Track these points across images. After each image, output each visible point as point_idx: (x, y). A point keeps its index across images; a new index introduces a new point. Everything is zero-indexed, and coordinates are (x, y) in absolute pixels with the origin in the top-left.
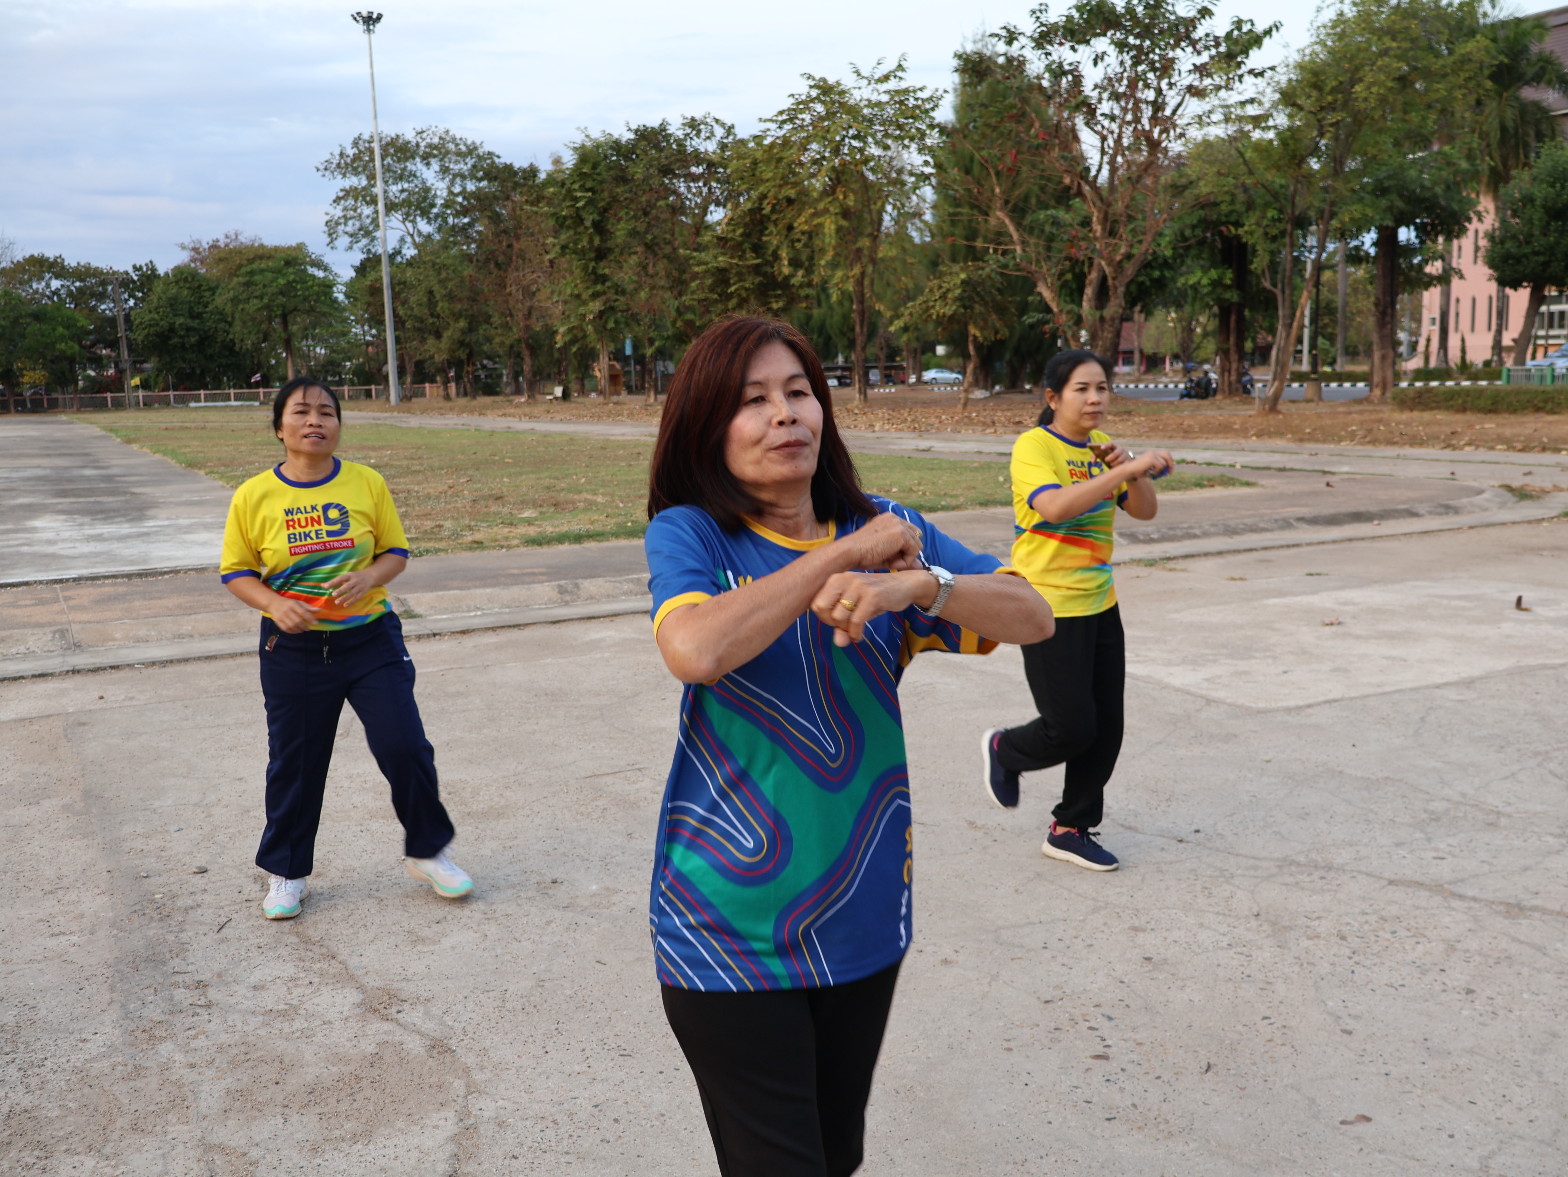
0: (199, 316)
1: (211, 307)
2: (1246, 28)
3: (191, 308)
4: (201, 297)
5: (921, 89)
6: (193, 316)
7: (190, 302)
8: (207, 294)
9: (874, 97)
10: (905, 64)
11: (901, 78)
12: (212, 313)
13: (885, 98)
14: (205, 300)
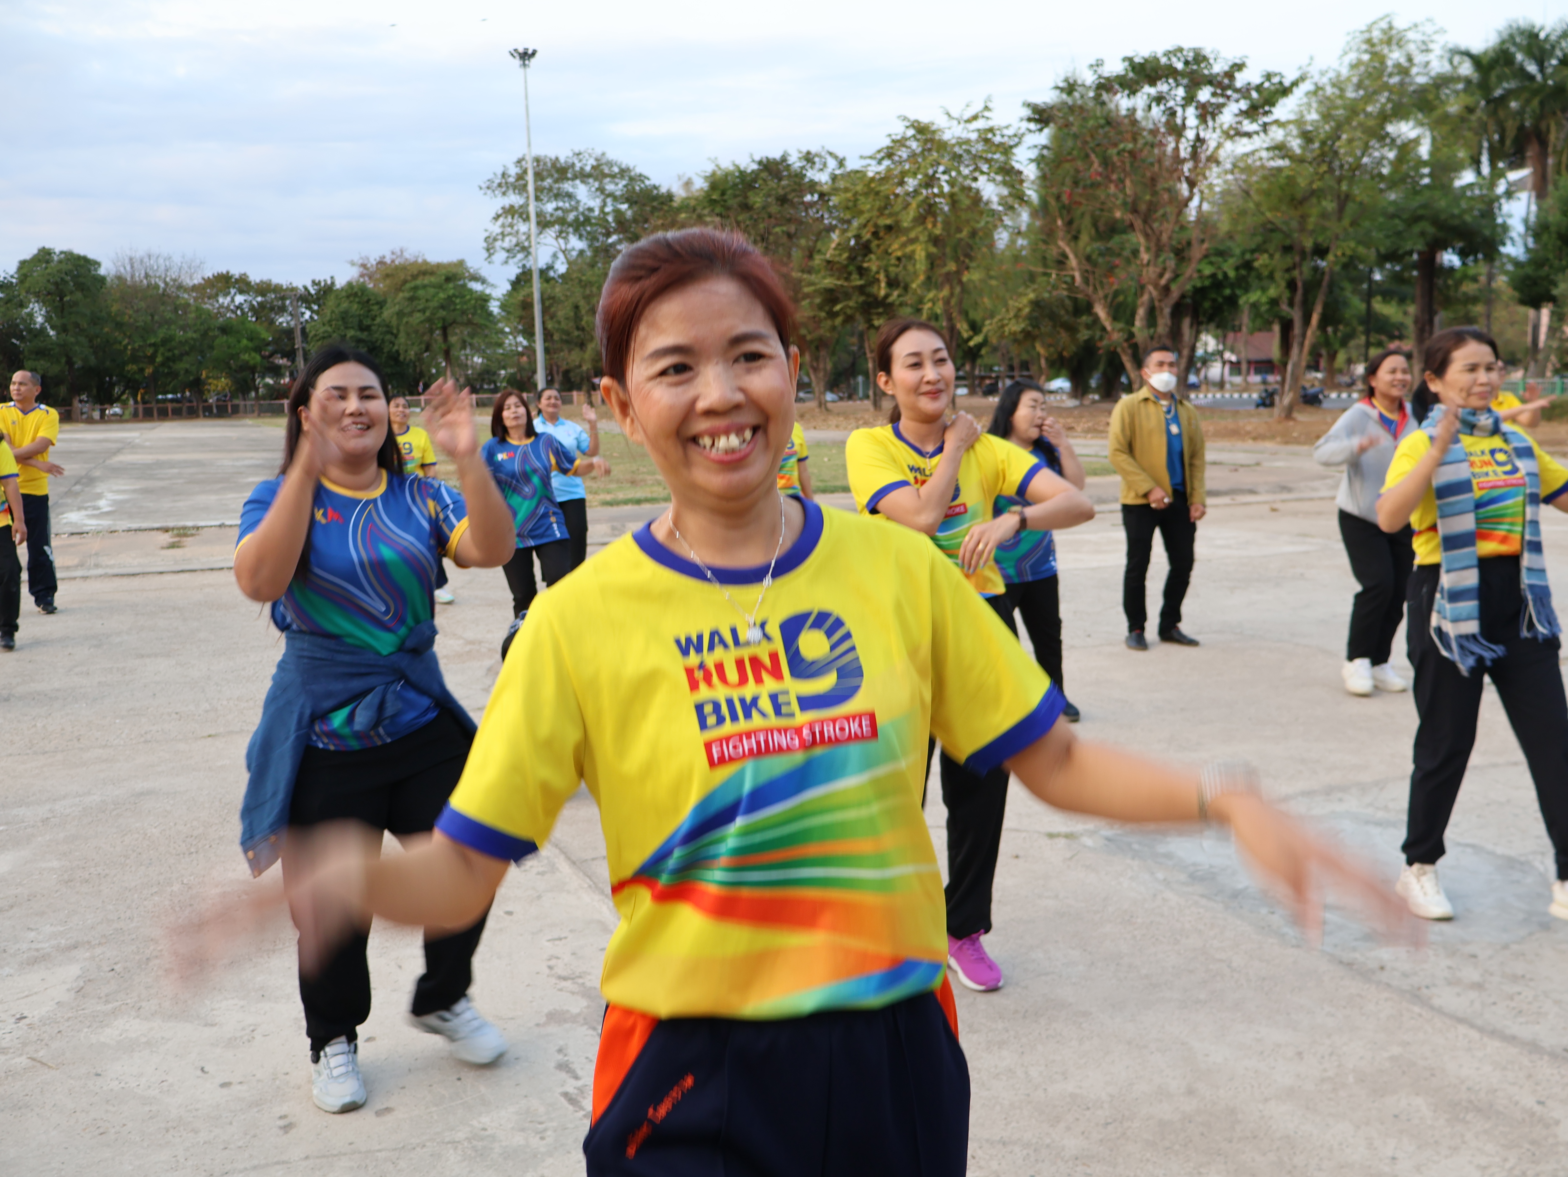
0: (367, 328)
1: (378, 320)
2: (1276, 80)
3: (361, 321)
4: (369, 311)
5: (1007, 127)
6: (362, 328)
7: (359, 315)
8: (376, 308)
9: (965, 135)
10: (990, 105)
11: (988, 118)
12: (379, 325)
13: (974, 136)
14: (373, 313)
